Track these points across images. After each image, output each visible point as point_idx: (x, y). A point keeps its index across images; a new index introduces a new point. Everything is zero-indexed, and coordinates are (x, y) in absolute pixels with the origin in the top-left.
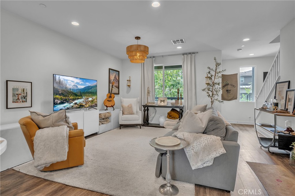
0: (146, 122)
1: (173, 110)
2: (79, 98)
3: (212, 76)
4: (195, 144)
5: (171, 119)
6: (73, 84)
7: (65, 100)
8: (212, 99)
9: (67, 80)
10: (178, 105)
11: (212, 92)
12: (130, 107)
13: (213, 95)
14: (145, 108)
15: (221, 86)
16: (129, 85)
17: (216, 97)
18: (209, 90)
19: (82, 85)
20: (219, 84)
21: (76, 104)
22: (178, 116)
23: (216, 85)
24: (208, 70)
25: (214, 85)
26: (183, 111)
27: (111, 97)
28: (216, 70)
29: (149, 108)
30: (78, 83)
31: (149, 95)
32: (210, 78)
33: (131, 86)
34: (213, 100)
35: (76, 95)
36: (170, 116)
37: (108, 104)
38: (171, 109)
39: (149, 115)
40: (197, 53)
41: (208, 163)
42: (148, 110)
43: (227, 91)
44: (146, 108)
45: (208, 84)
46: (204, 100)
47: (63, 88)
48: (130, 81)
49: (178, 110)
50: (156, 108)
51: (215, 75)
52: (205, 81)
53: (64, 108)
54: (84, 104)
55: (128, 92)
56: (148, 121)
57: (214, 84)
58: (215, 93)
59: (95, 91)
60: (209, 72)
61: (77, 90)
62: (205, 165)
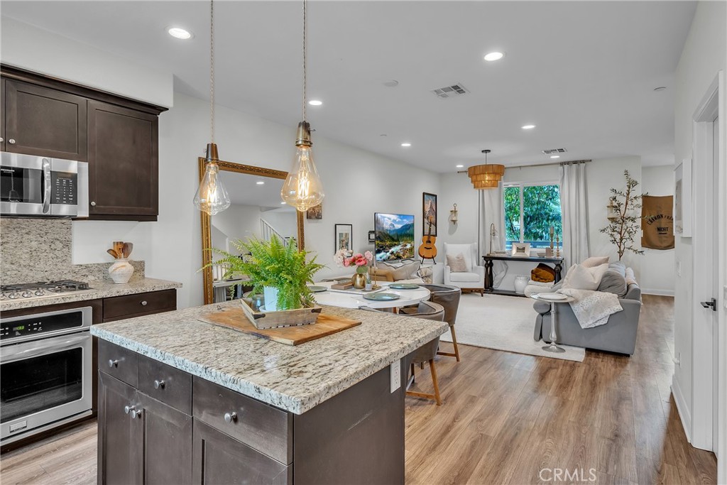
0: (489, 287)
1: (541, 266)
2: (395, 245)
3: (619, 205)
4: (585, 301)
5: (539, 281)
6: (389, 222)
7: (382, 247)
8: (620, 247)
9: (384, 217)
10: (553, 257)
11: (621, 234)
12: (461, 260)
13: (621, 239)
14: (487, 261)
15: (639, 222)
16: (454, 219)
17: (628, 243)
18: (614, 231)
19: (399, 223)
20: (633, 220)
21: (392, 253)
22: (552, 276)
23: (628, 221)
24: (613, 195)
25: (623, 221)
26: (561, 268)
27: (430, 242)
28: (628, 194)
29: (493, 261)
30: (394, 221)
31: (494, 239)
32: (617, 208)
33: (457, 222)
34: (622, 249)
35: (393, 240)
36: (536, 276)
37: (425, 253)
38: (538, 264)
39: (494, 275)
40: (591, 161)
41: (602, 321)
42: (491, 265)
43: (659, 229)
44: (489, 261)
45: (612, 220)
46: (605, 247)
47: (379, 229)
48: (455, 212)
49: (553, 266)
50: (508, 262)
51: (627, 204)
52: (607, 213)
53: (380, 260)
54: (401, 254)
55: (451, 232)
56: (492, 285)
57: (624, 219)
58: (627, 235)
59: (411, 233)
60: (614, 199)
61: (394, 231)
62: (597, 324)
